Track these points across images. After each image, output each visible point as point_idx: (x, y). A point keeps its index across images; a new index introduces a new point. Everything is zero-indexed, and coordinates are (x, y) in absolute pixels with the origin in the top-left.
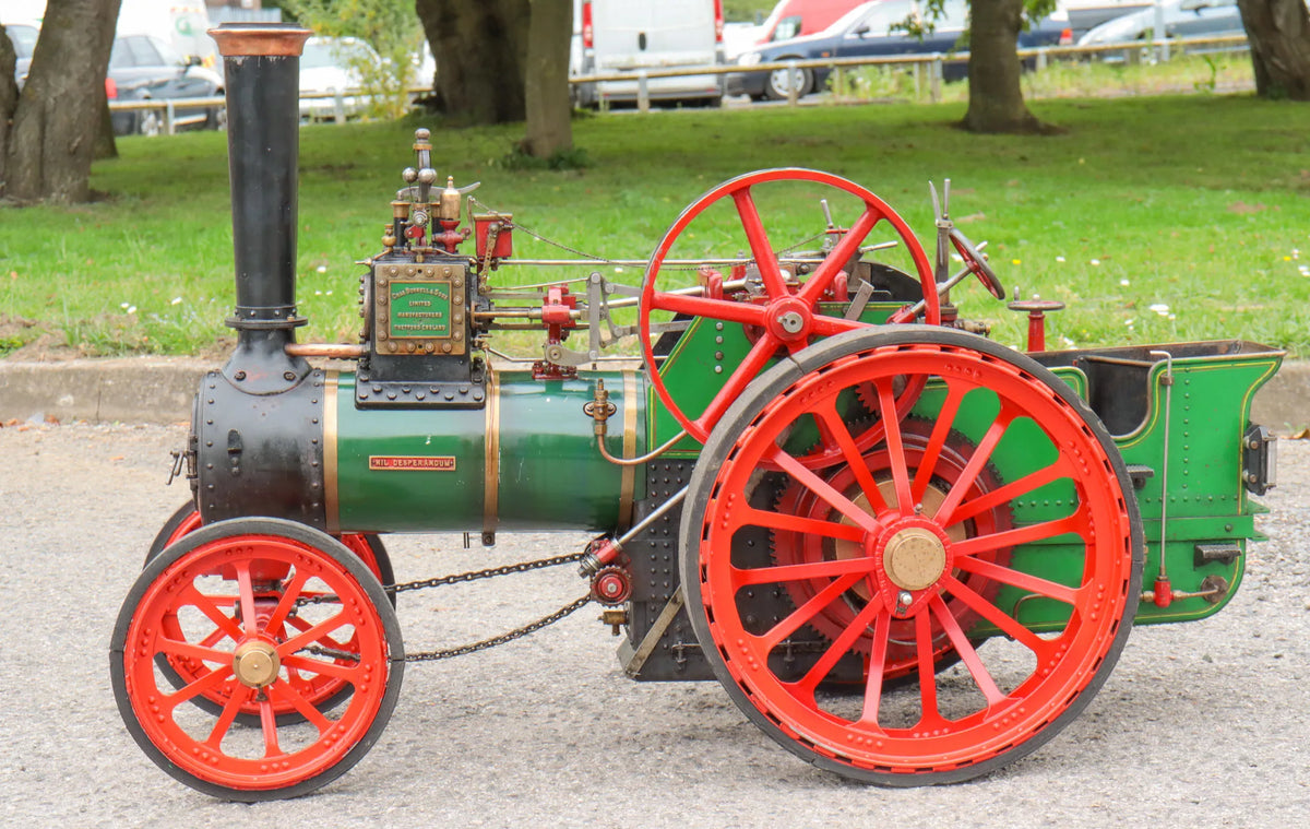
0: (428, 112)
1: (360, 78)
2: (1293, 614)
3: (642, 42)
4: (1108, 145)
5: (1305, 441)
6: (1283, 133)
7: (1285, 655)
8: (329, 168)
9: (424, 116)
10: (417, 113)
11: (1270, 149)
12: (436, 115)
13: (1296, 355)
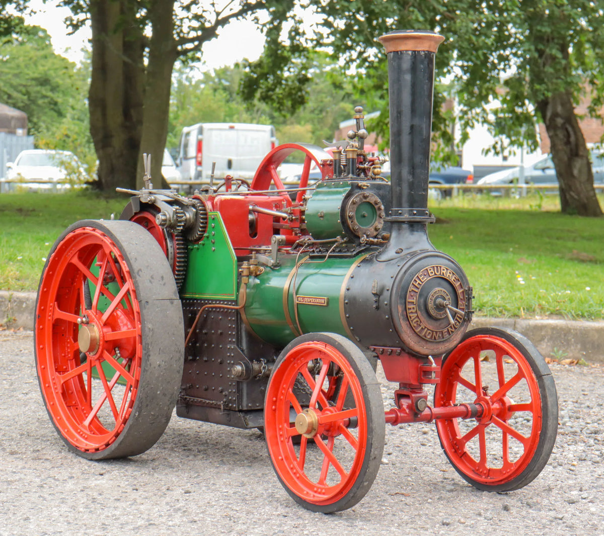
0: (92, 189)
1: (64, 172)
2: (413, 435)
3: (230, 164)
4: (469, 231)
5: (484, 362)
6: (569, 231)
7: (394, 454)
8: (20, 210)
9: (90, 191)
10: (87, 189)
11: (558, 239)
12: (97, 190)
13: (485, 314)
